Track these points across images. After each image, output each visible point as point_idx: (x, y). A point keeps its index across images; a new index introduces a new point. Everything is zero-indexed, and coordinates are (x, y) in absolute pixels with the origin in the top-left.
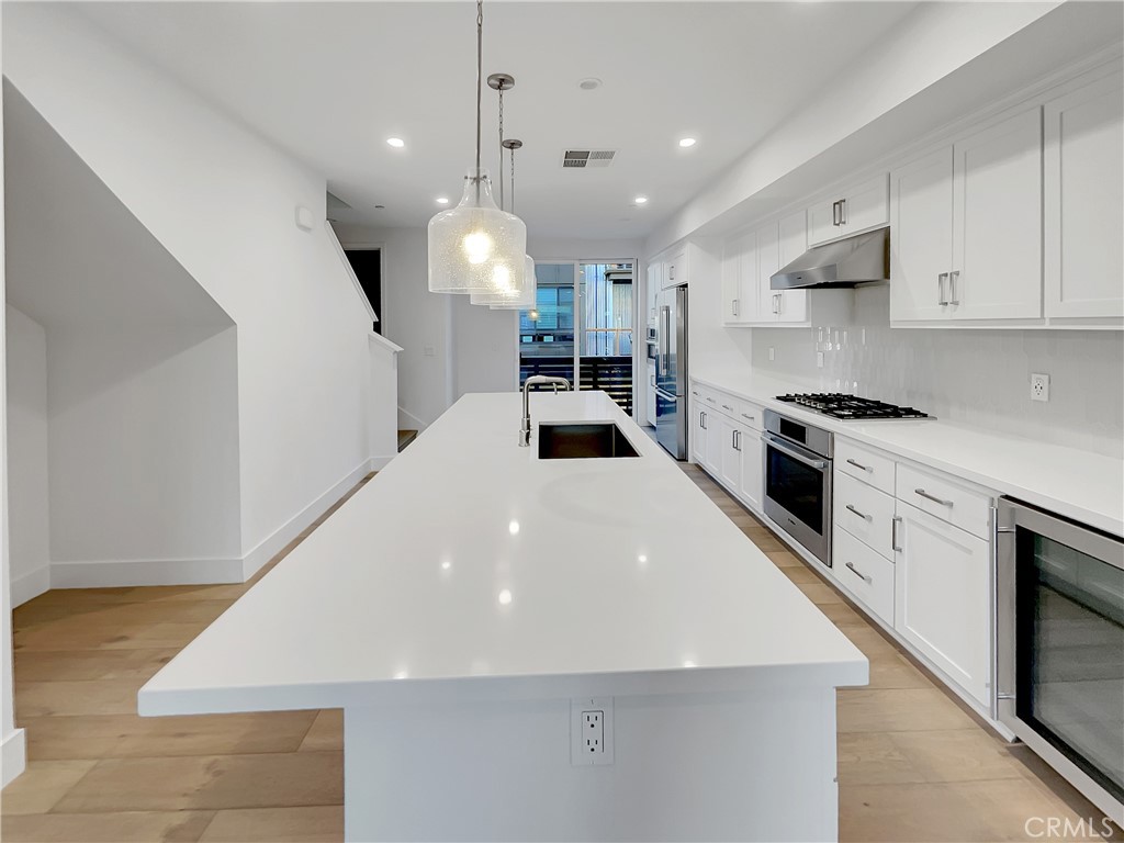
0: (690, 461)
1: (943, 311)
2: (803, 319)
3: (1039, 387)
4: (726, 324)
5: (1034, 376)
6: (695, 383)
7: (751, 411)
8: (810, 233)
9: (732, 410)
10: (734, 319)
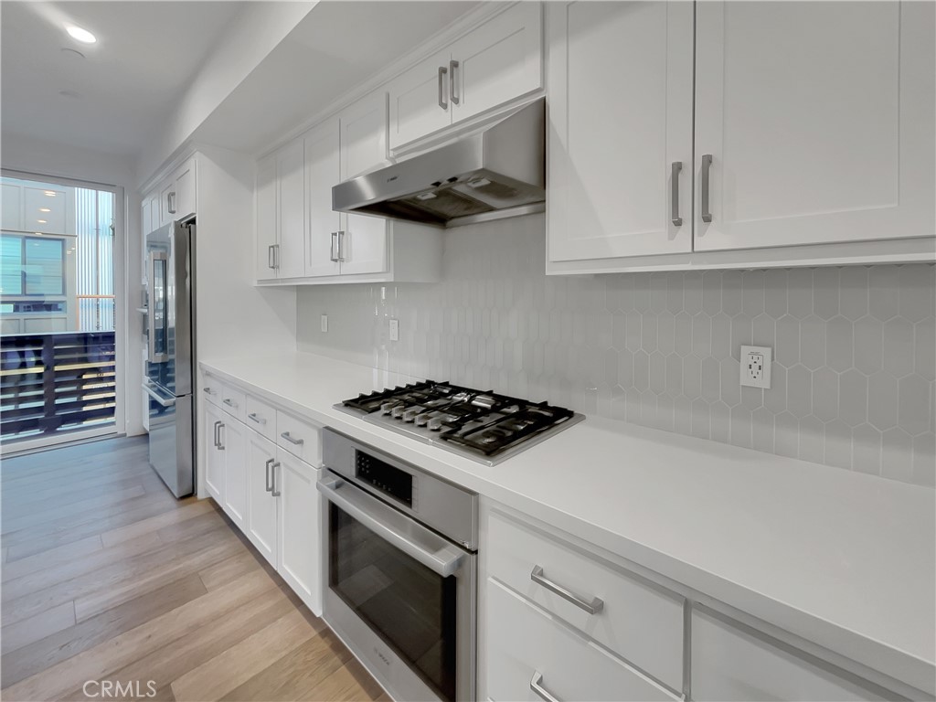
0: (201, 495)
1: (672, 237)
2: (380, 267)
3: (755, 367)
4: (260, 281)
5: (745, 350)
6: (208, 374)
7: (298, 430)
8: (393, 128)
9: (265, 422)
10: (270, 274)
